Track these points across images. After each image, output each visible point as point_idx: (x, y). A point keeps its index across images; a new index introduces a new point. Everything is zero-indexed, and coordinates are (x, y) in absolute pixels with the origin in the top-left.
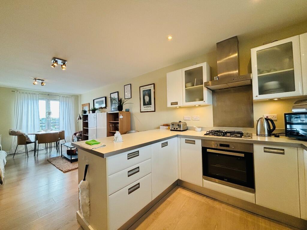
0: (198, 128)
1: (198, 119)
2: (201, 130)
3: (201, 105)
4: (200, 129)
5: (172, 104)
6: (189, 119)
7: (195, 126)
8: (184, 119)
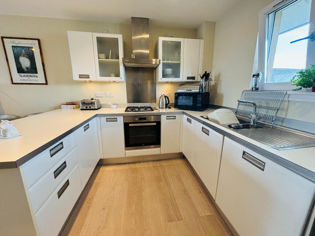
0: (113, 105)
1: (112, 96)
2: (117, 107)
3: (116, 81)
4: (115, 106)
5: (81, 76)
6: (101, 96)
7: (110, 104)
8: (96, 96)
